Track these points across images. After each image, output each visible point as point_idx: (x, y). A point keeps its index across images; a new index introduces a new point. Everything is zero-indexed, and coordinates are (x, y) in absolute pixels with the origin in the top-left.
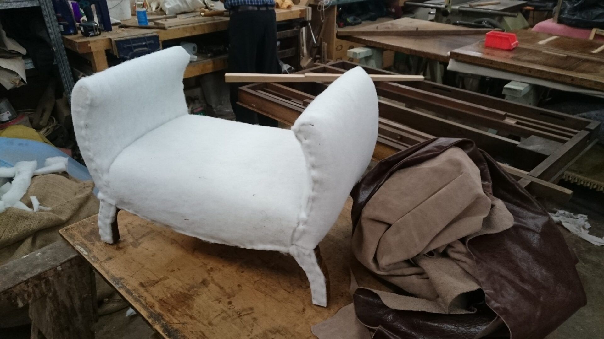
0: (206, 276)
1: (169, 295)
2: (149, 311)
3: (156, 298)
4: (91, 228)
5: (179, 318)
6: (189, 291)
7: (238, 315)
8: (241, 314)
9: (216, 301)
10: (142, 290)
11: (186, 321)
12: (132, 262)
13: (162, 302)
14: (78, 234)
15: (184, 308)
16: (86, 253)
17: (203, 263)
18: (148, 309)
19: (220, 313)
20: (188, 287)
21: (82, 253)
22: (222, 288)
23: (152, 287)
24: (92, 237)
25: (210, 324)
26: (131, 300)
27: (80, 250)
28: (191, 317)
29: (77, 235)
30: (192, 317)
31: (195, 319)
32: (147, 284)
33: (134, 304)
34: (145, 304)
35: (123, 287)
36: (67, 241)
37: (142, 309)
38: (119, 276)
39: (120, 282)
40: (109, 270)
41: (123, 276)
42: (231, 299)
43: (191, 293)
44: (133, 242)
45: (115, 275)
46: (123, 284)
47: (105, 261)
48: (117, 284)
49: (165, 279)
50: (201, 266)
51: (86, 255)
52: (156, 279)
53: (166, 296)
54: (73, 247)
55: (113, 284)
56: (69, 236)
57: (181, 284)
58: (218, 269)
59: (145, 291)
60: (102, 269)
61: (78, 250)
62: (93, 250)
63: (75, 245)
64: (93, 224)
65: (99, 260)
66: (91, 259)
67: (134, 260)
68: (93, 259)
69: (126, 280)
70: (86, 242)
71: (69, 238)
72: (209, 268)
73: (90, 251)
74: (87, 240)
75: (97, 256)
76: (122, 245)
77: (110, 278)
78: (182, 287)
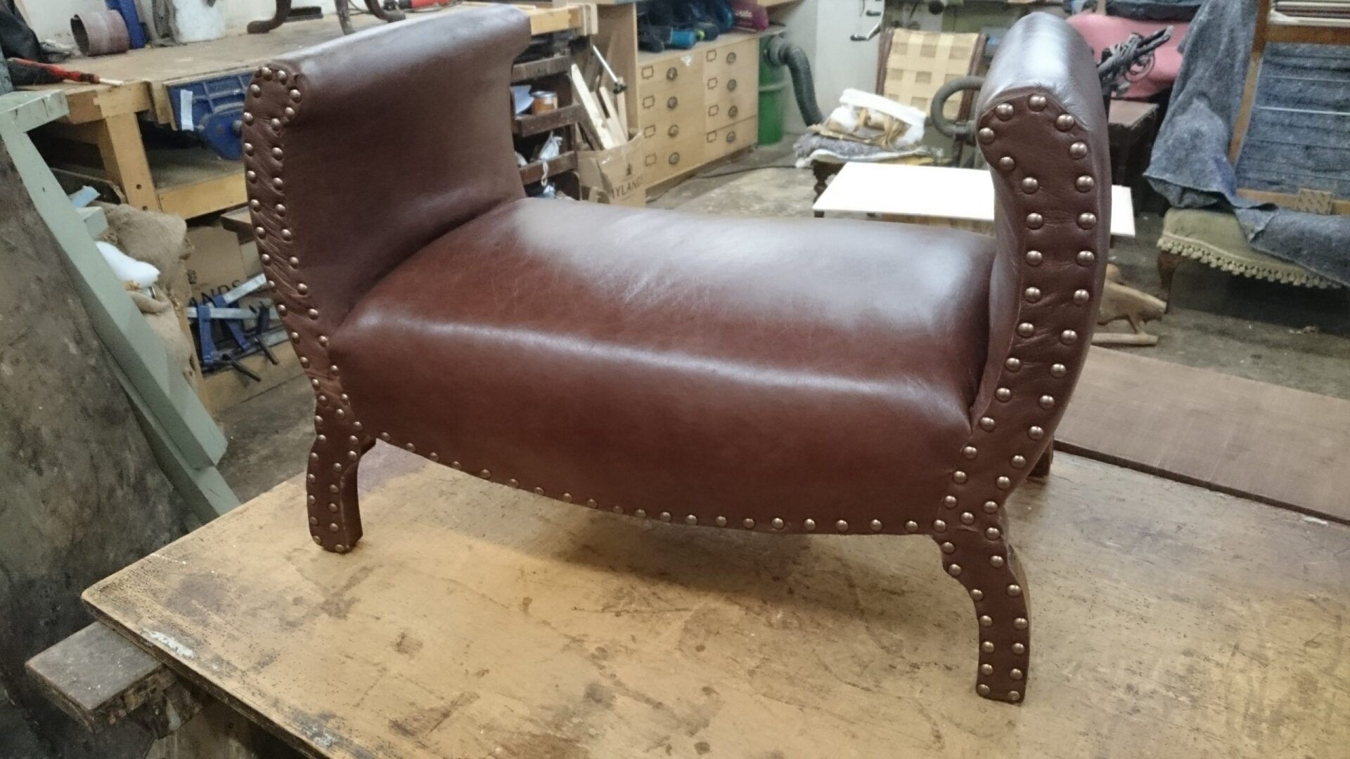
0: (593, 674)
1: (499, 750)
4: (182, 577)
9: (656, 747)
12: (344, 663)
14: (144, 598)
16: (189, 653)
17: (566, 636)
20: (549, 716)
22: (658, 705)
23: (435, 731)
24: (194, 602)
27: (167, 645)
29: (145, 601)
32: (416, 725)
36: (117, 623)
38: (314, 711)
39: (324, 730)
40: (279, 696)
41: (328, 707)
42: (701, 735)
43: (567, 732)
44: (327, 602)
45: (301, 708)
46: (336, 731)
47: (255, 668)
48: (315, 735)
49: (469, 701)
50: (566, 648)
51: (190, 658)
52: (439, 704)
53: (489, 754)
54: (137, 640)
55: (304, 738)
56: (118, 608)
57: (522, 710)
58: (623, 649)
59: (417, 747)
60: (253, 694)
61: (159, 645)
62: (206, 641)
63: (143, 632)
64: (184, 563)
65: (236, 669)
66: (208, 668)
67: (347, 657)
68: (215, 667)
69: (343, 719)
70: (178, 619)
71: (118, 612)
72: (592, 649)
73: (199, 643)
74: (180, 613)
75: (225, 657)
76: (294, 613)
77: (289, 718)
78: (531, 720)
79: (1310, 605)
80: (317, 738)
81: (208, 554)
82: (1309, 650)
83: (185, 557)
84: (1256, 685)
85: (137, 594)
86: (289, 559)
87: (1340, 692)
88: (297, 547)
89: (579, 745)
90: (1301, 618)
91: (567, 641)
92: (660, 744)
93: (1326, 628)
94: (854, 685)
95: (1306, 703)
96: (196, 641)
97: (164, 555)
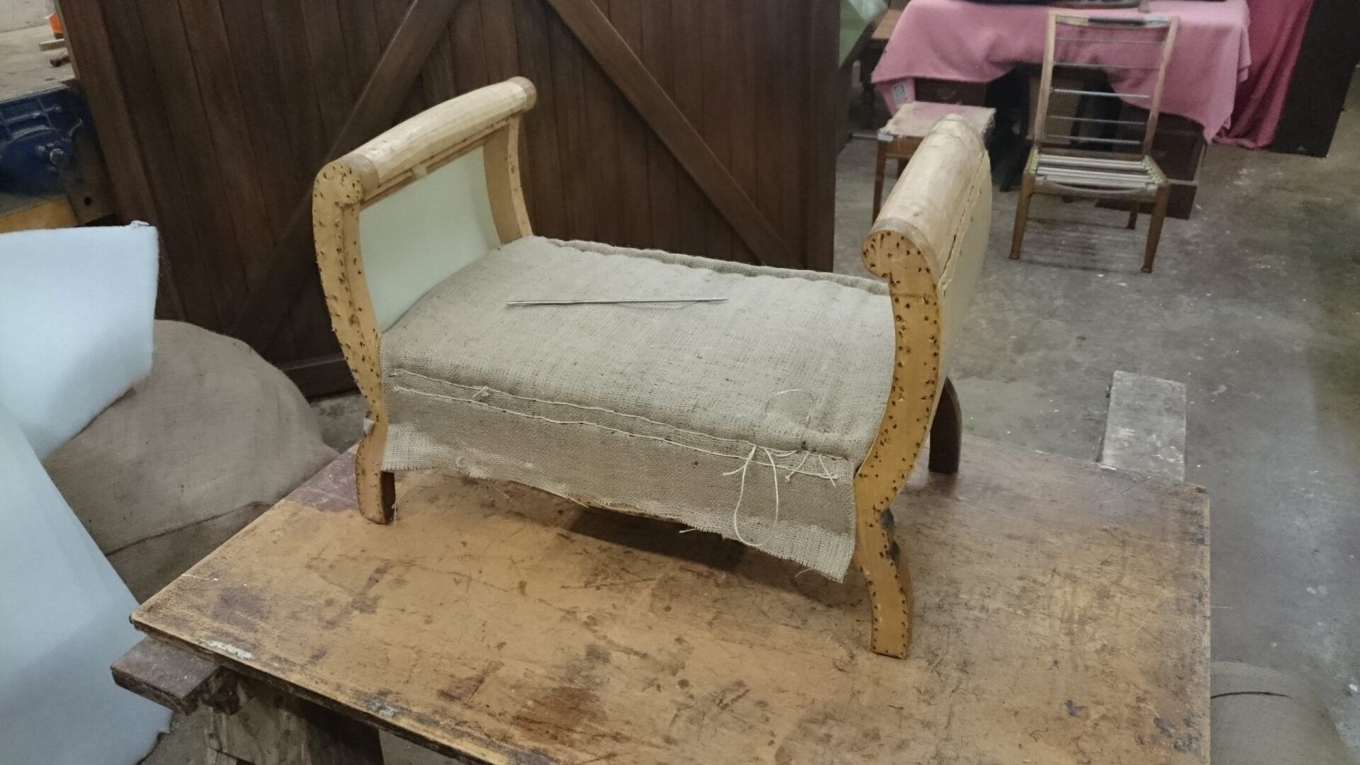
0: (589, 637)
1: (530, 703)
2: (507, 752)
3: (502, 717)
4: (218, 592)
5: (591, 748)
6: (571, 681)
7: (718, 705)
8: (724, 702)
9: (649, 687)
10: (455, 708)
11: (609, 750)
12: (386, 649)
13: (524, 721)
14: (191, 614)
15: (585, 721)
16: (249, 655)
17: (561, 610)
18: (500, 747)
19: (675, 712)
20: (563, 673)
21: (235, 658)
22: (644, 656)
23: (476, 694)
24: (237, 612)
25: (668, 740)
26: (443, 738)
27: (227, 651)
28: (616, 737)
29: (192, 616)
30: (618, 737)
31: (628, 739)
32: (459, 691)
33: (458, 744)
34: (484, 737)
35: (403, 712)
36: (172, 637)
37: (484, 751)
38: (373, 689)
39: (386, 703)
40: (339, 681)
41: (382, 686)
42: (681, 675)
43: (578, 684)
44: (354, 602)
45: (361, 689)
46: (397, 704)
47: (310, 662)
48: (380, 708)
49: (496, 668)
50: (563, 619)
51: (251, 659)
52: (473, 673)
53: (523, 707)
54: (197, 649)
55: (371, 712)
56: (170, 625)
57: (542, 671)
58: (608, 616)
59: (465, 708)
60: (317, 682)
61: (219, 652)
62: (260, 644)
63: (201, 642)
64: (216, 579)
65: (294, 664)
66: (270, 666)
67: (386, 644)
68: (276, 665)
69: (398, 693)
70: (227, 628)
71: (171, 628)
72: (583, 617)
73: (254, 646)
74: (229, 623)
75: (282, 655)
76: (330, 614)
77: (353, 698)
78: (550, 678)
79: (1104, 533)
80: (381, 711)
81: (233, 570)
82: (1105, 568)
83: (214, 575)
84: (1069, 597)
85: (183, 611)
86: (309, 567)
87: (1124, 596)
88: (315, 556)
89: (590, 692)
90: (1098, 545)
91: (562, 614)
92: (651, 685)
93: (1115, 550)
94: (787, 625)
95: (1101, 606)
96: (252, 645)
97: (194, 574)
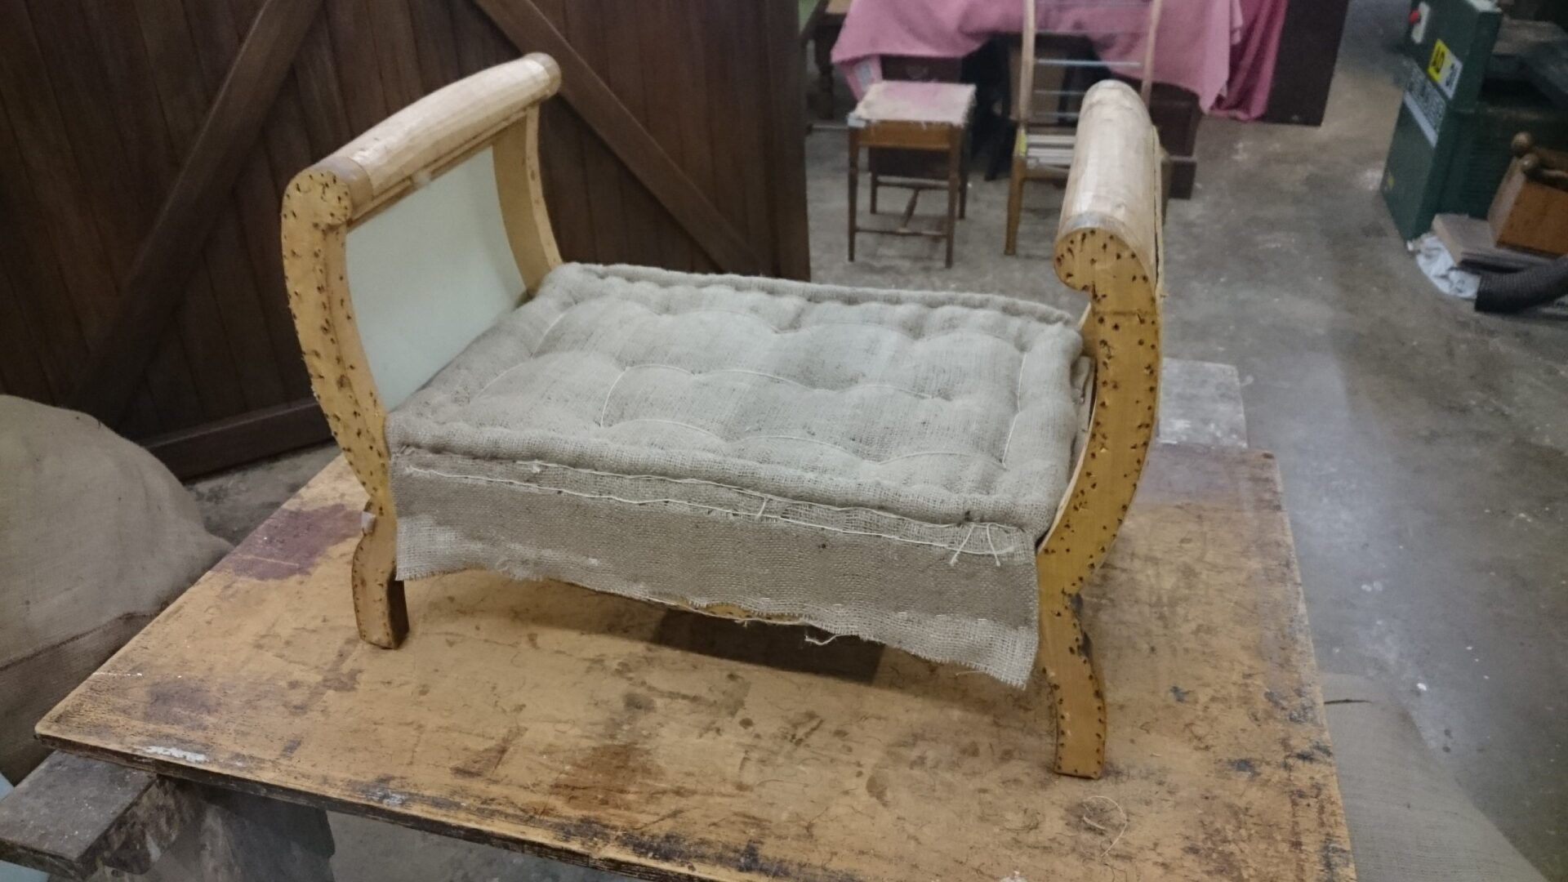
1: (567, 768)
2: (551, 826)
3: (537, 788)
4: (145, 689)
5: (652, 808)
6: (612, 737)
7: (791, 741)
8: (797, 737)
9: (707, 732)
10: (477, 786)
11: (673, 807)
12: (376, 729)
13: (568, 790)
14: (115, 718)
15: (639, 779)
16: (201, 758)
17: (584, 660)
18: (541, 821)
19: (743, 755)
20: (600, 729)
21: (183, 763)
22: (695, 699)
23: (499, 767)
24: (175, 709)
25: (741, 787)
26: (469, 821)
27: (171, 756)
28: (678, 792)
29: (117, 721)
30: (682, 791)
31: (694, 792)
32: (477, 766)
33: (488, 825)
34: (521, 813)
35: (412, 798)
36: (94, 749)
37: (522, 828)
38: (370, 777)
39: (389, 792)
40: (325, 773)
41: (382, 772)
42: (741, 714)
43: (622, 739)
44: (325, 680)
45: (354, 778)
46: (403, 790)
47: (284, 756)
48: (386, 796)
49: (519, 735)
50: (589, 670)
51: (205, 761)
52: (491, 744)
53: (561, 773)
54: (130, 759)
55: (372, 803)
56: (90, 734)
57: (577, 731)
58: (645, 659)
59: (489, 784)
60: (296, 778)
61: (161, 758)
62: (214, 743)
63: (135, 750)
64: (139, 674)
65: (262, 761)
66: (231, 766)
67: (375, 724)
68: (239, 764)
69: (402, 778)
70: (166, 729)
71: (92, 737)
72: (615, 665)
73: (207, 746)
74: (167, 723)
75: (245, 752)
76: (297, 697)
77: (347, 790)
78: (587, 737)
80: (386, 801)
81: (161, 661)
82: (1186, 546)
83: (134, 670)
84: (1153, 580)
85: (103, 716)
86: (259, 647)
87: (1211, 573)
88: (263, 633)
89: (638, 746)
90: (1174, 522)
91: (588, 664)
92: (708, 729)
93: (1193, 527)
95: (1189, 586)
96: (203, 745)
97: (109, 672)
